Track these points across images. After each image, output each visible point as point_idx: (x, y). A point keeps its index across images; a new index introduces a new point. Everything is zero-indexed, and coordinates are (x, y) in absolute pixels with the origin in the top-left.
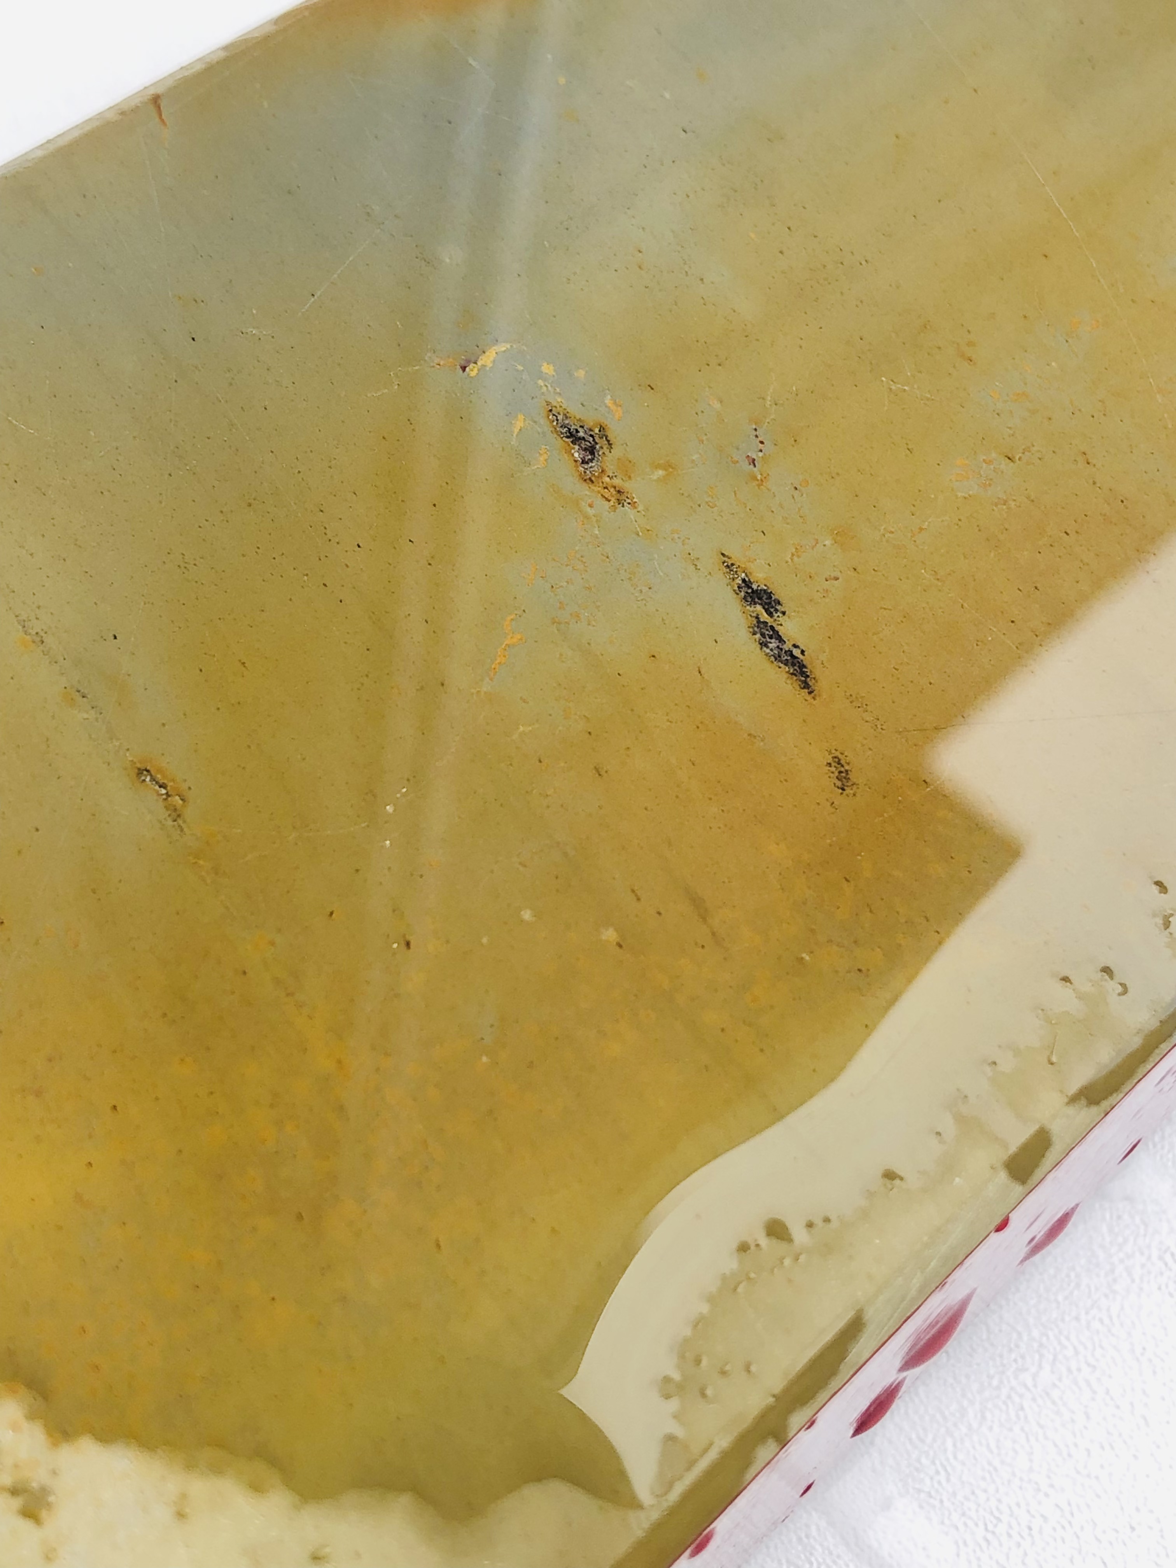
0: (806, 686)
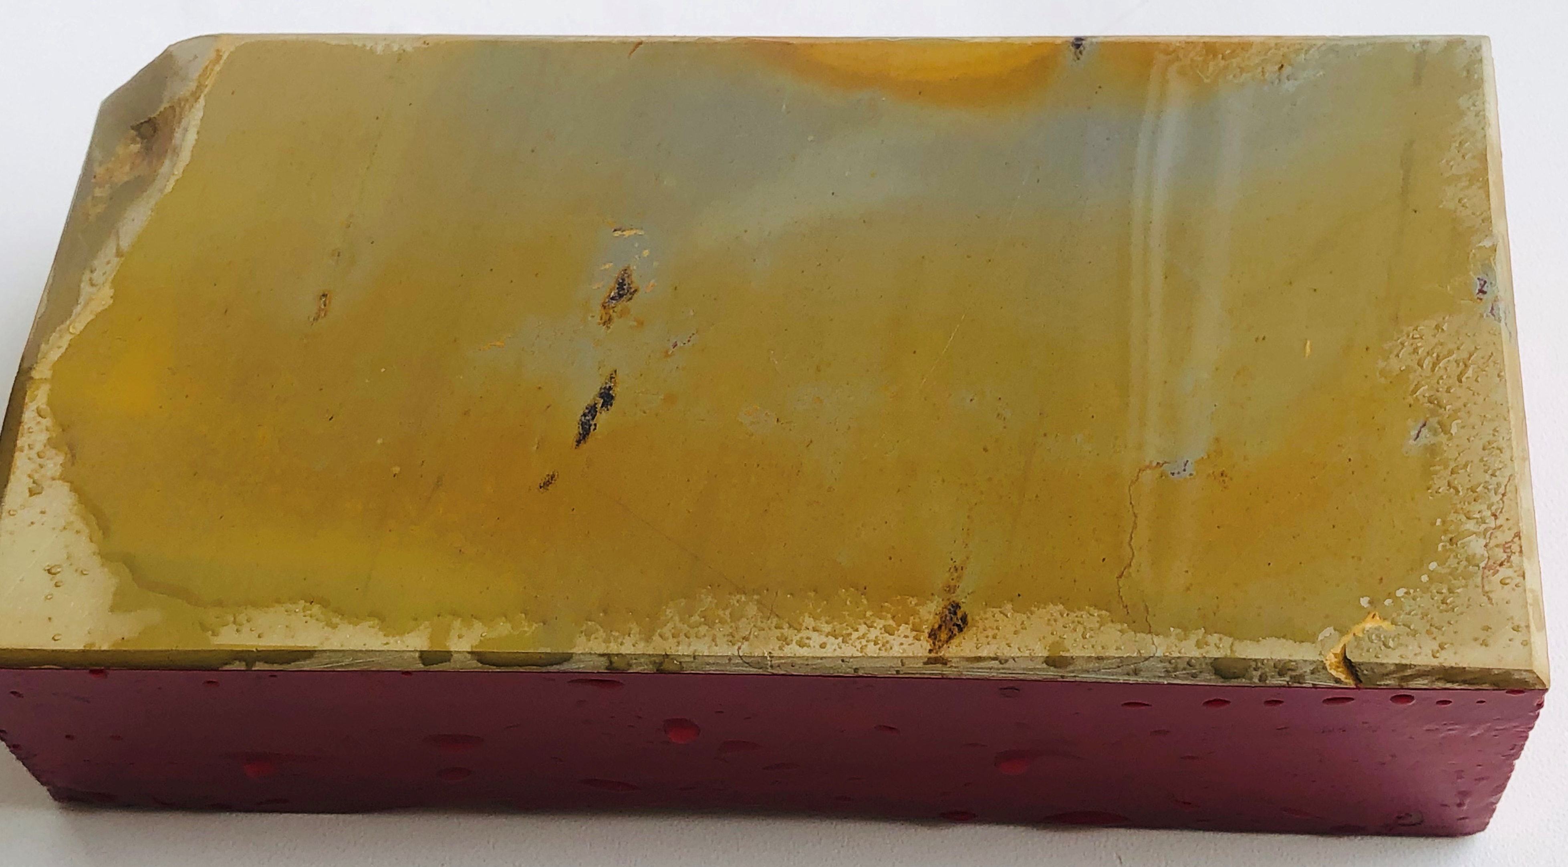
0: (579, 442)
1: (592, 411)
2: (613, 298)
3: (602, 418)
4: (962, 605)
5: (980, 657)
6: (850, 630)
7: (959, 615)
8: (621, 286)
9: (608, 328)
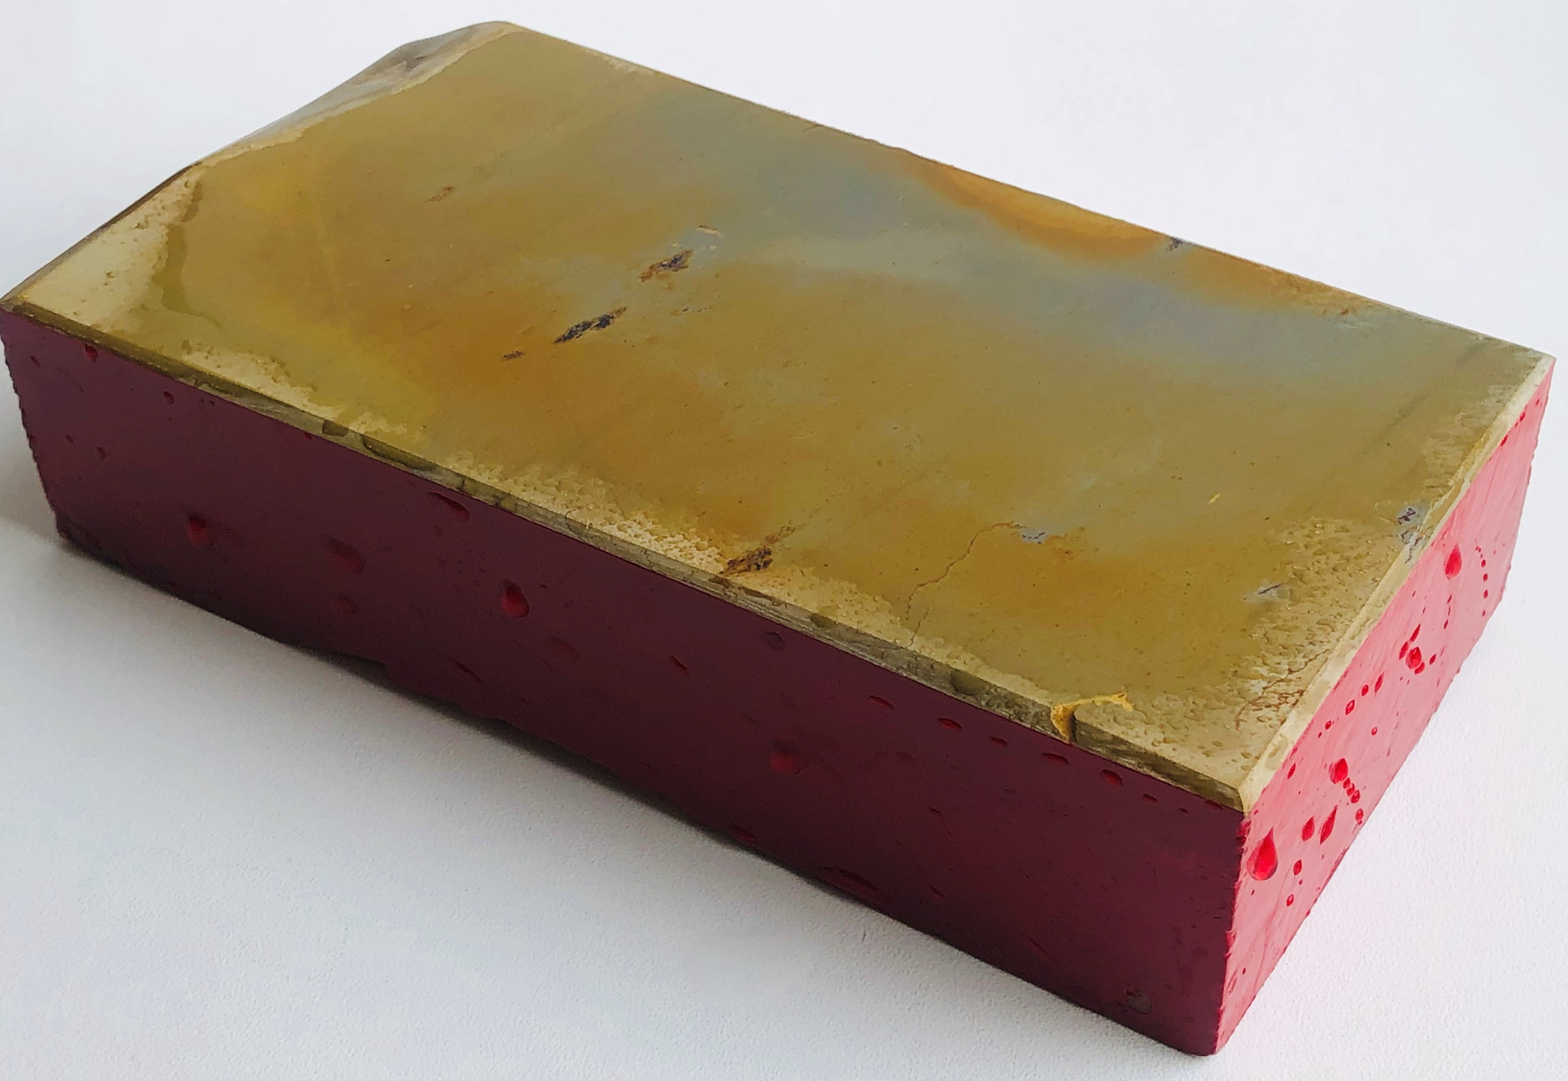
0: (559, 341)
1: (586, 326)
2: (663, 266)
3: (589, 333)
4: (773, 553)
5: (759, 593)
6: (668, 535)
7: (765, 559)
8: (675, 260)
9: (644, 281)
